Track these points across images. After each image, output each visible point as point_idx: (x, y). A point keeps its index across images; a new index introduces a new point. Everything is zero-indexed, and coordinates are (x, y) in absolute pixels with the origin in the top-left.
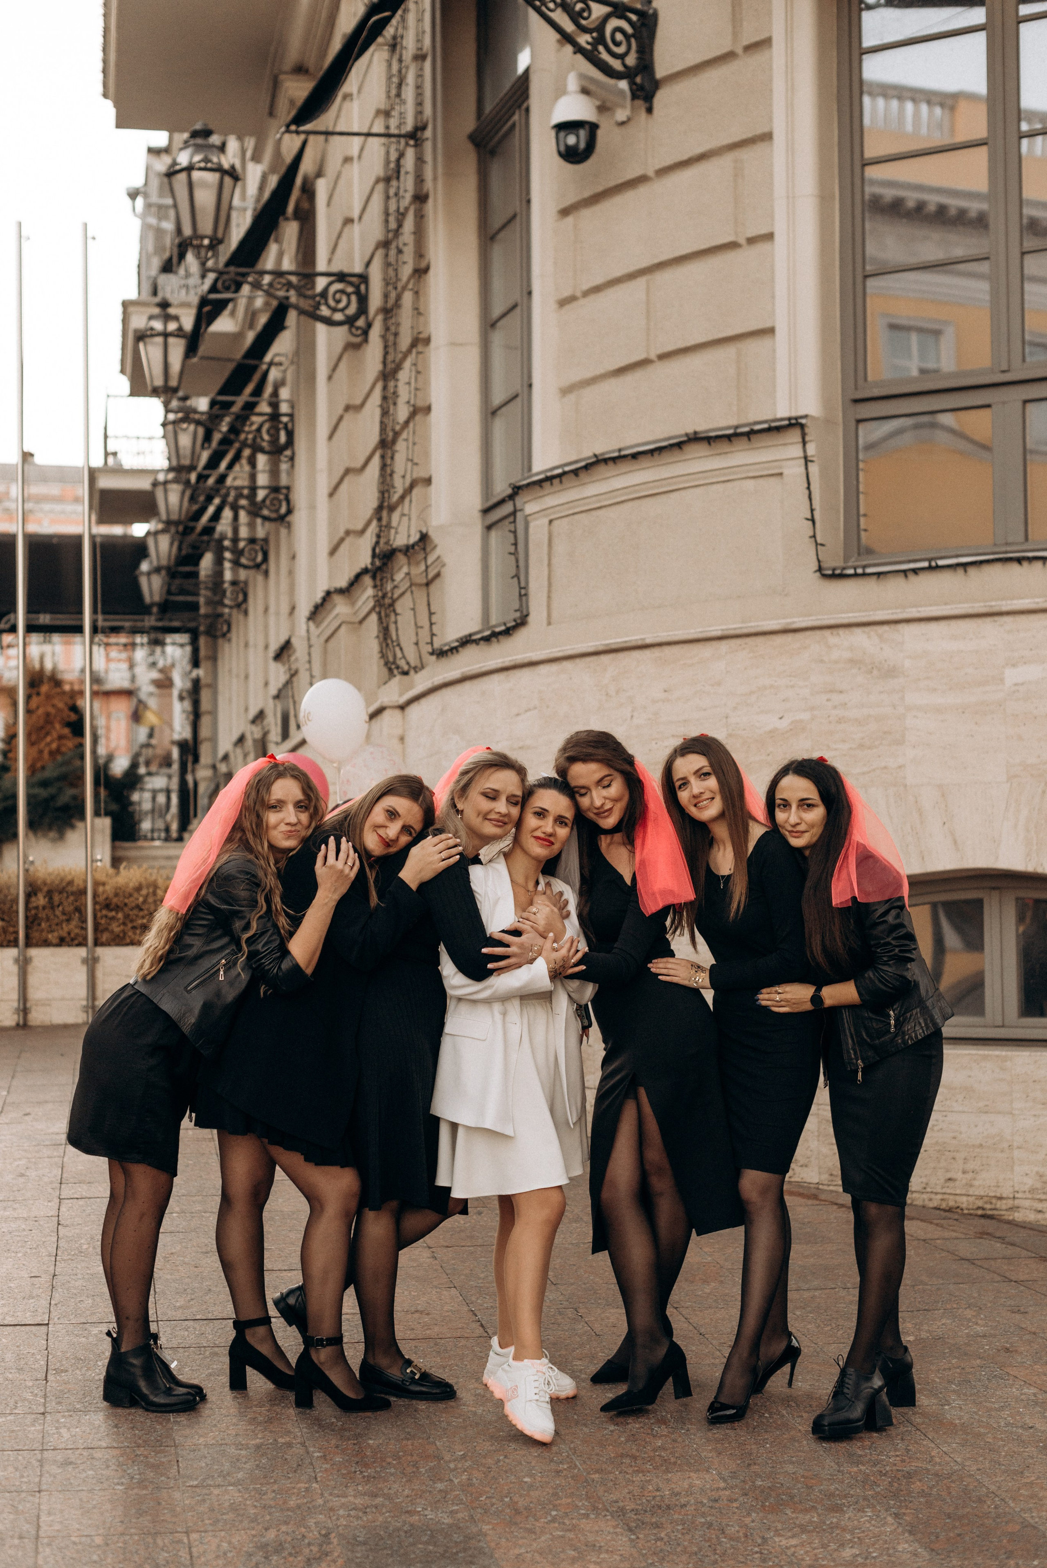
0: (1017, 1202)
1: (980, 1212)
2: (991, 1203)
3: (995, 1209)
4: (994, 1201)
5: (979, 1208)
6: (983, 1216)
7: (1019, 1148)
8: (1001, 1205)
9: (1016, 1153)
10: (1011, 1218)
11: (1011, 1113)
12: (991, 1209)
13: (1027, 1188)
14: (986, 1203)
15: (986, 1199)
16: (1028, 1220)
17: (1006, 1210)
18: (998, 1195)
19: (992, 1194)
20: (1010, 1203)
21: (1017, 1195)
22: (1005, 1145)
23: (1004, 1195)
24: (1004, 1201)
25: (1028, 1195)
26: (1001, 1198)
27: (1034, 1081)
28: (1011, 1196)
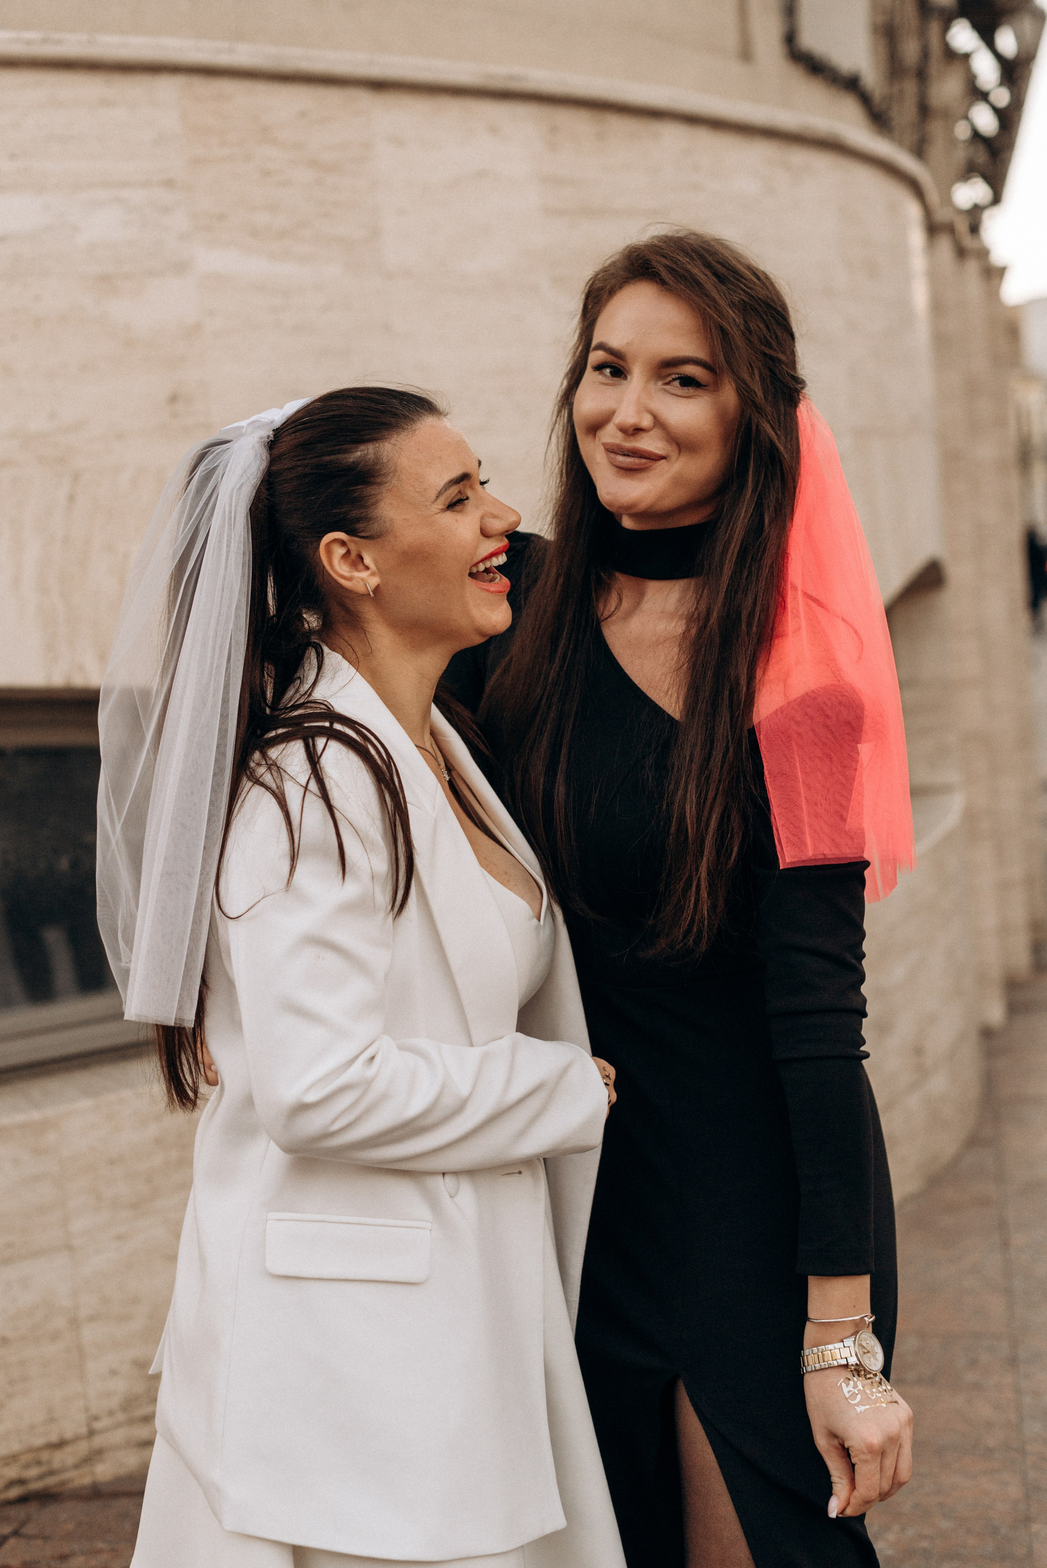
0: (98, 1441)
1: (14, 1493)
2: (39, 1463)
3: (51, 1473)
4: (45, 1456)
5: (11, 1484)
6: (23, 1500)
7: (92, 1319)
8: (59, 1459)
9: (89, 1334)
10: (87, 1481)
11: (69, 1248)
12: (41, 1477)
13: (114, 1402)
14: (27, 1466)
15: (25, 1458)
16: (122, 1471)
17: (77, 1466)
18: (54, 1438)
19: (39, 1441)
20: (83, 1448)
21: (97, 1425)
22: (60, 1323)
23: (68, 1435)
24: (69, 1449)
25: (121, 1417)
26: (60, 1445)
27: (112, 1162)
28: (84, 1430)
